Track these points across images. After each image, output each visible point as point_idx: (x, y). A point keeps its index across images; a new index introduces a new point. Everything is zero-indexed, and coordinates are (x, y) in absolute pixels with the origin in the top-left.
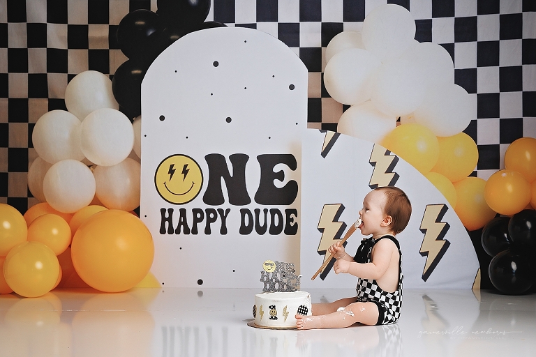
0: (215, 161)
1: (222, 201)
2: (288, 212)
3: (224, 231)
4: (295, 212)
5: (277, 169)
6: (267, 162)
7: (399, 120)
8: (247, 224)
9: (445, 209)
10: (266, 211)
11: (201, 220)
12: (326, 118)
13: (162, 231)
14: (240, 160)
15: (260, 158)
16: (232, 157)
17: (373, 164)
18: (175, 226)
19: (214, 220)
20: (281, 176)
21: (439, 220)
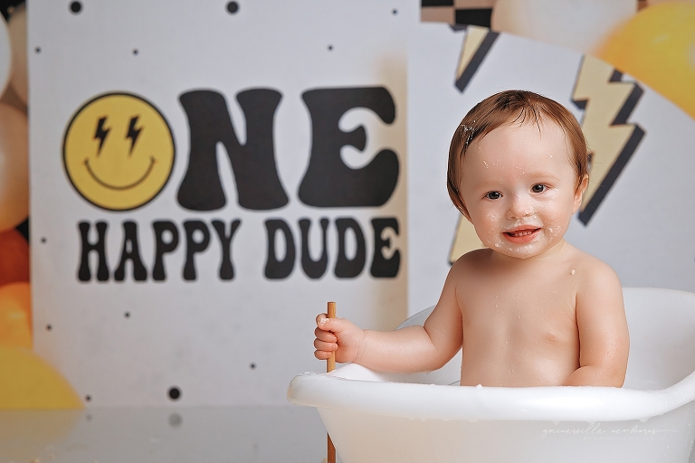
0: (203, 107)
1: (219, 201)
2: (379, 224)
3: (227, 272)
4: (393, 223)
5: (350, 121)
6: (325, 105)
8: (281, 253)
10: (324, 223)
11: (172, 247)
13: (84, 275)
14: (261, 103)
15: (313, 99)
16: (245, 98)
17: (582, 104)
18: (113, 262)
19: (203, 246)
20: (358, 138)
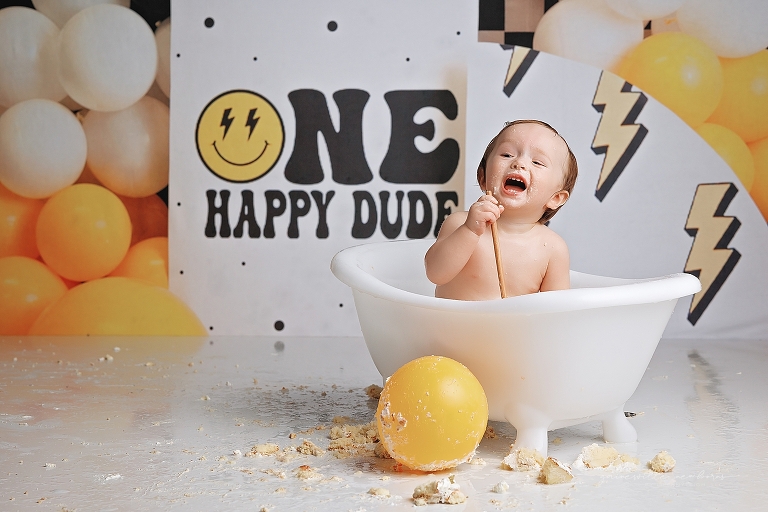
0: (307, 103)
1: (318, 177)
2: (442, 197)
3: (322, 231)
4: (453, 196)
5: (421, 116)
6: (402, 104)
7: (648, 27)
8: (365, 218)
9: (732, 191)
10: (400, 195)
11: (280, 211)
12: (513, 24)
13: (210, 232)
14: (353, 101)
15: (391, 97)
16: (339, 96)
17: (600, 108)
18: (233, 223)
19: (305, 211)
20: (428, 130)
21: (720, 212)
